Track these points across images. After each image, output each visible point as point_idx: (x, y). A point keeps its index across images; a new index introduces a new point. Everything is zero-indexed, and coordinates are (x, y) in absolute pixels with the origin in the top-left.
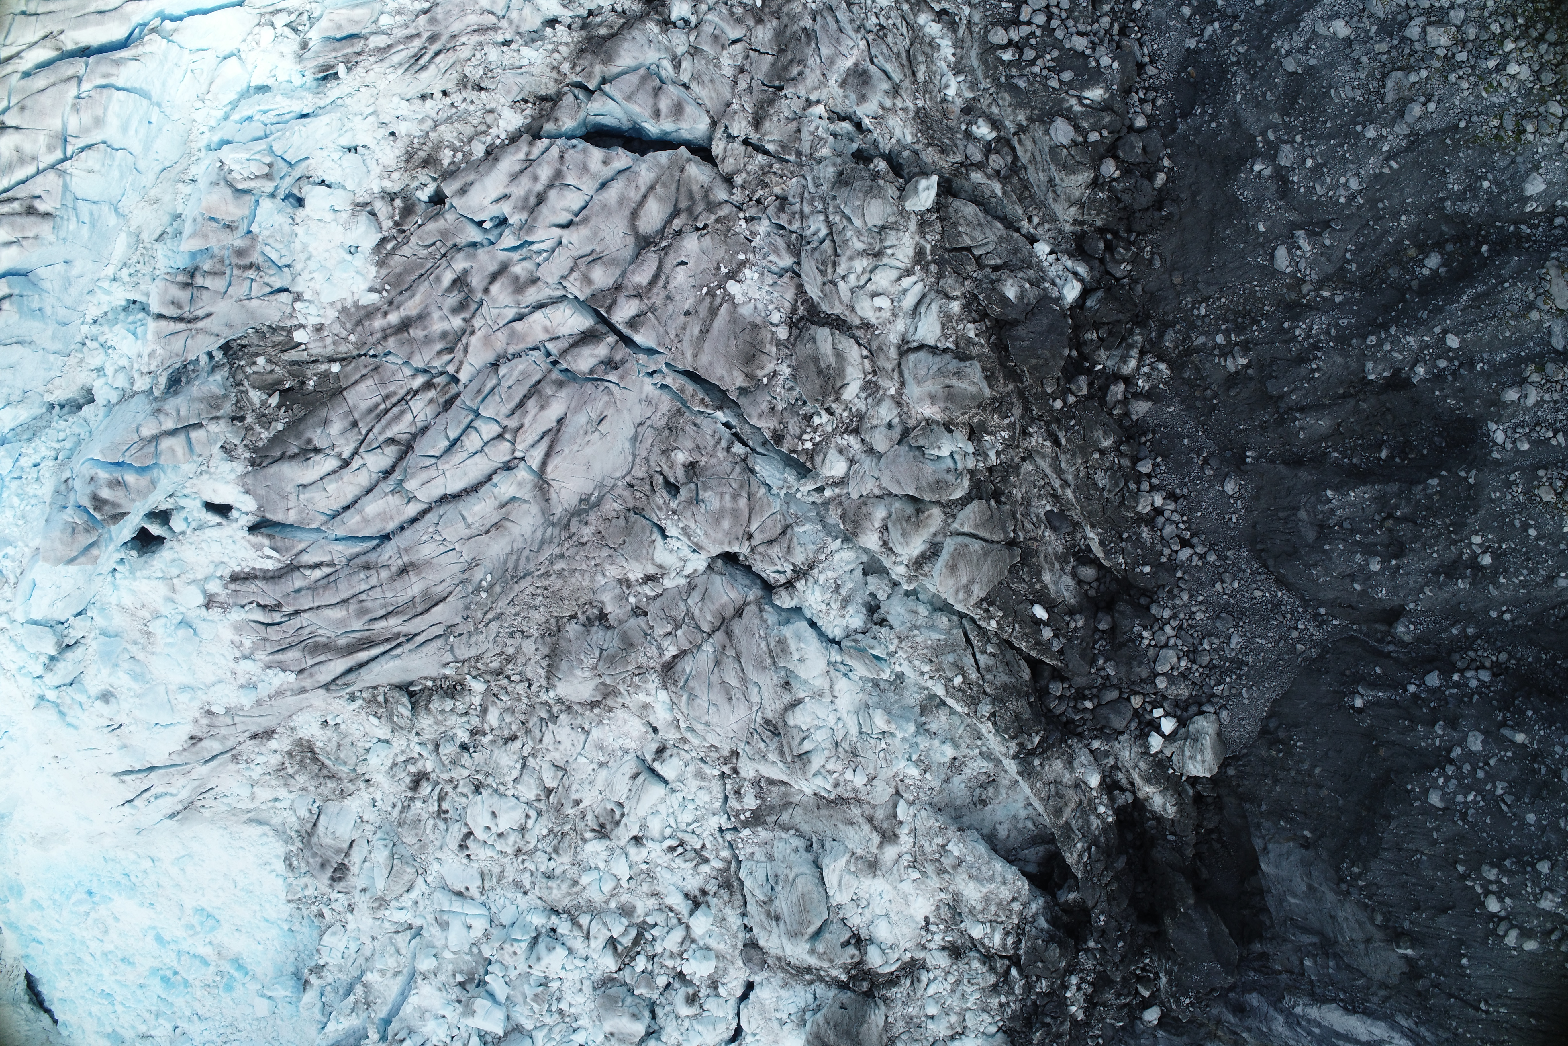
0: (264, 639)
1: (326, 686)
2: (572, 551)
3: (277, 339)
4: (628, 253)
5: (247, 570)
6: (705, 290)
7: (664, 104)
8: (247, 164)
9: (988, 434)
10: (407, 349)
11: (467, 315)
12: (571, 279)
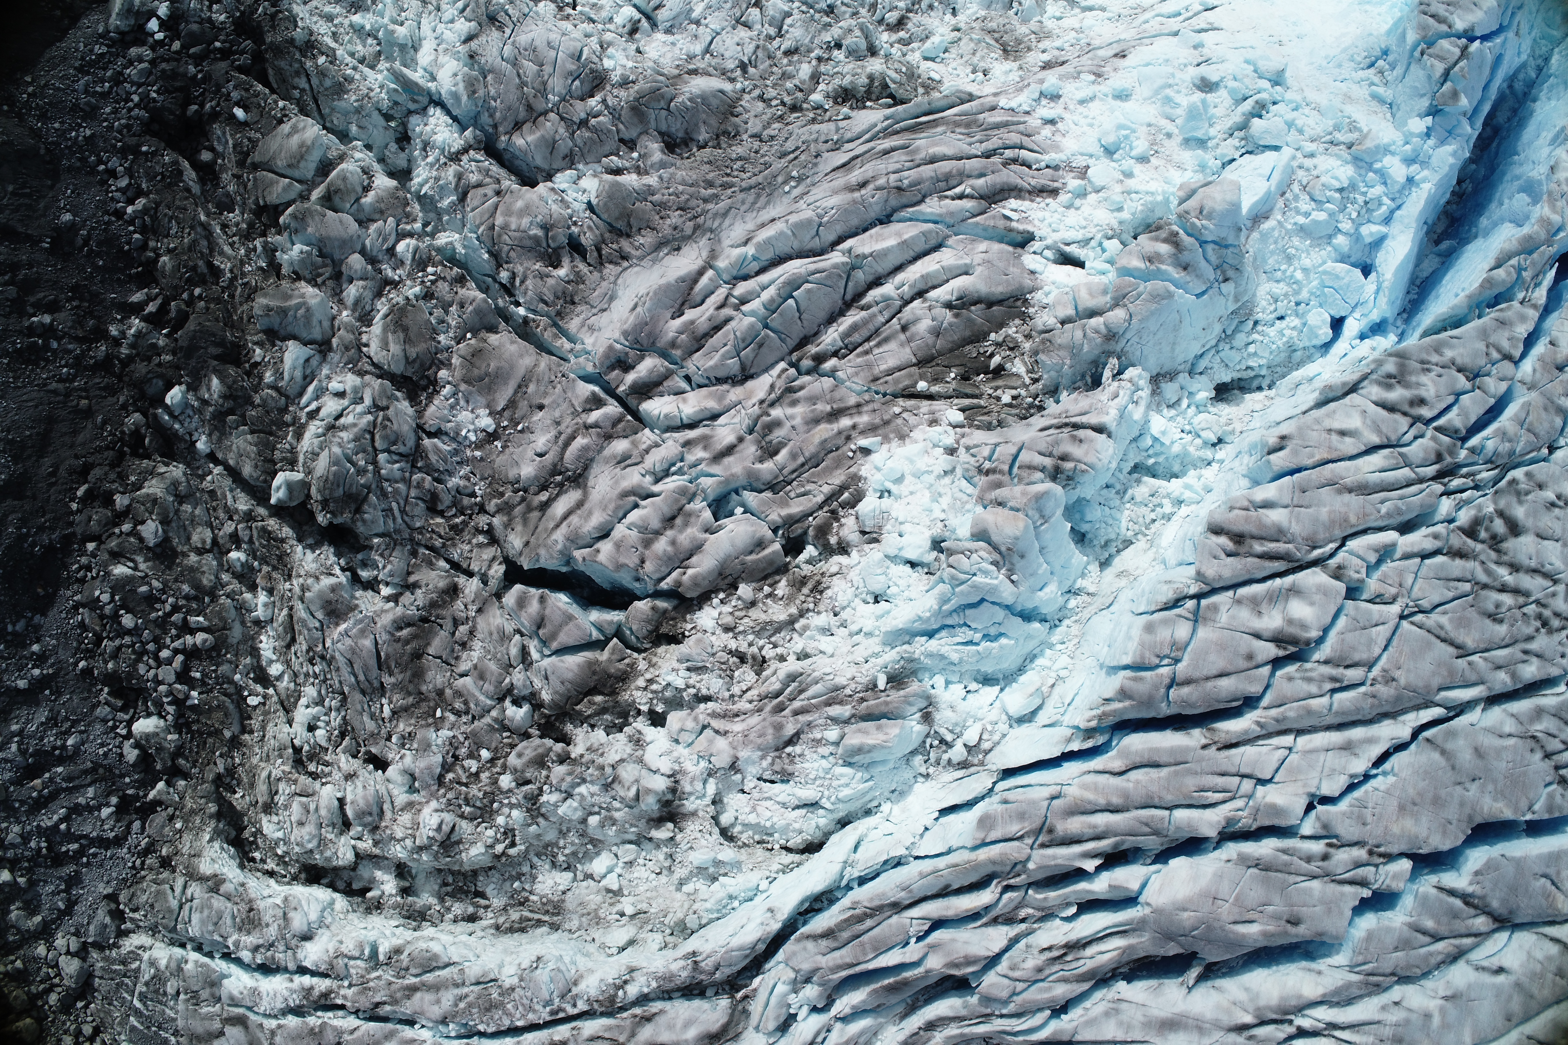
0: (1029, 136)
1: (971, 98)
2: (693, 203)
3: (985, 418)
4: (595, 470)
5: (1038, 199)
6: (520, 427)
7: (534, 607)
8: (974, 569)
9: (261, 269)
10: (837, 395)
11: (765, 419)
12: (649, 442)
